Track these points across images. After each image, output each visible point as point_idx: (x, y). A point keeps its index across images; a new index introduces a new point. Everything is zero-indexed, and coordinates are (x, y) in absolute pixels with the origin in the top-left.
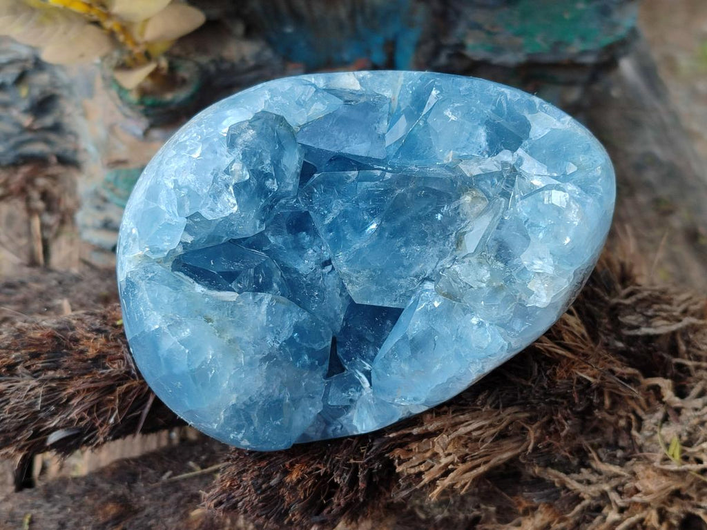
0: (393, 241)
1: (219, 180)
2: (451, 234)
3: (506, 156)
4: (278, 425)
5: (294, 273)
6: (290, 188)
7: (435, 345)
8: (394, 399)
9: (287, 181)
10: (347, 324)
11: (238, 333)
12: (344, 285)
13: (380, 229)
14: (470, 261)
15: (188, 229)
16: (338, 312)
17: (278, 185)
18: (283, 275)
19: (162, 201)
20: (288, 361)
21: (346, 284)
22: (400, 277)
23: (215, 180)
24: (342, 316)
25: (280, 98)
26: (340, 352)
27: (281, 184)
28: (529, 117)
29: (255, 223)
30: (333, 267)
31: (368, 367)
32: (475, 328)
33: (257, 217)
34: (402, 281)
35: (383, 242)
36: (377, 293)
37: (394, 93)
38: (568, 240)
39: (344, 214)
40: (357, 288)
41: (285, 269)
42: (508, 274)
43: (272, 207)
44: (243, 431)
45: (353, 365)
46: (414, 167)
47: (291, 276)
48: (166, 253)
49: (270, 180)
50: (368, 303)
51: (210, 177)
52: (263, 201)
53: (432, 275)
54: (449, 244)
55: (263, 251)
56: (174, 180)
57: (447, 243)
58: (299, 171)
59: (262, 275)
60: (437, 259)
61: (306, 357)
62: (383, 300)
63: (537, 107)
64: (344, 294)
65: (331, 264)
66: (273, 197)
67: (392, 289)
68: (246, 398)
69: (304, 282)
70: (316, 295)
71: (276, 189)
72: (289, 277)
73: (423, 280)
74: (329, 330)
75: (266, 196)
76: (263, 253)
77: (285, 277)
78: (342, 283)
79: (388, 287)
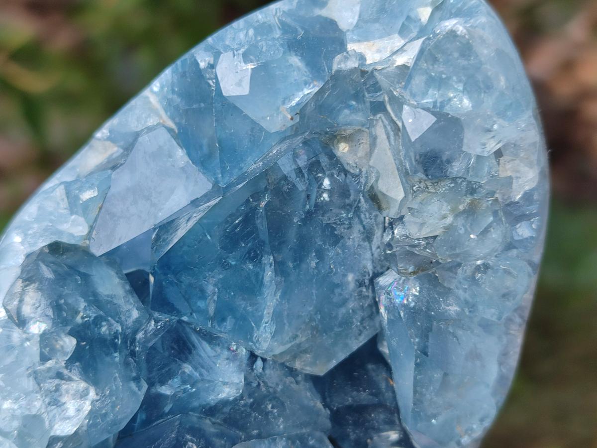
0: (304, 266)
2: (359, 202)
5: (224, 407)
6: (135, 314)
7: (456, 337)
9: (124, 309)
10: (331, 410)
17: (117, 322)
18: (213, 420)
21: (292, 364)
22: (344, 302)
23: (39, 381)
24: (319, 405)
25: (36, 226)
27: (120, 318)
28: (324, 13)
29: (130, 388)
30: (262, 358)
31: (393, 435)
33: (127, 379)
35: (293, 278)
36: (334, 343)
37: (159, 116)
39: (224, 286)
40: (309, 358)
41: (210, 412)
42: (464, 184)
43: (133, 354)
46: (254, 166)
47: (223, 413)
49: (104, 323)
50: (334, 363)
51: (28, 383)
52: (116, 354)
53: (376, 266)
54: (365, 215)
57: (363, 216)
58: (128, 287)
60: (366, 244)
62: (347, 345)
64: (300, 378)
65: (256, 357)
66: (124, 341)
67: (346, 323)
69: (245, 405)
70: (272, 408)
71: (120, 329)
72: (223, 416)
73: (372, 281)
74: (318, 434)
75: (115, 347)
76: (170, 417)
77: (218, 421)
78: (287, 367)
79: (340, 325)
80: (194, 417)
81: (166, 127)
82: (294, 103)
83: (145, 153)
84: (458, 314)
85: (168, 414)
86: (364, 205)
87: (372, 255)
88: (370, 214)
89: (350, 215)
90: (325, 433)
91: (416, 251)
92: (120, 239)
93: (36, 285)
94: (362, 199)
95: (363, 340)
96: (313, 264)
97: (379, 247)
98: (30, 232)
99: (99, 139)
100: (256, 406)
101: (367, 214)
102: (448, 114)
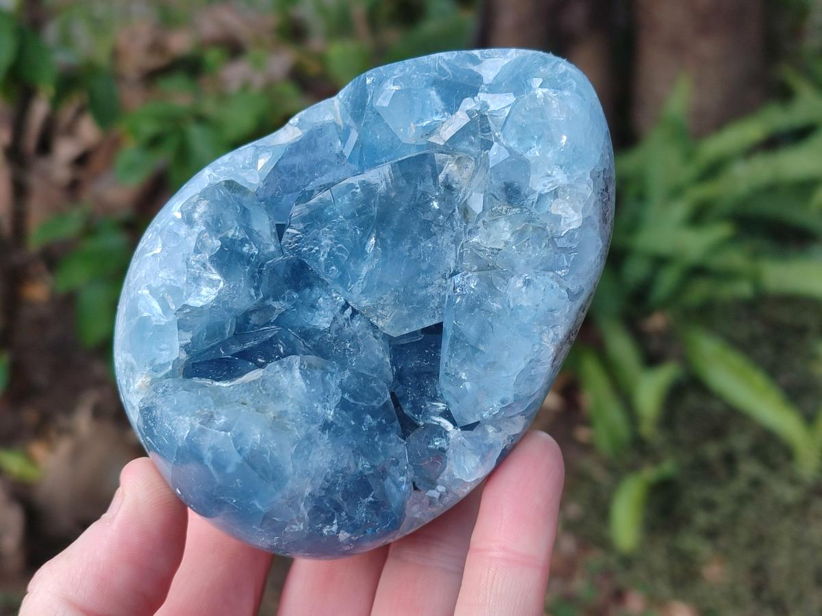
0: (399, 246)
1: (193, 263)
2: (454, 211)
3: (468, 104)
4: (371, 502)
5: (316, 334)
6: (272, 249)
8: (482, 415)
9: (266, 242)
10: (397, 368)
11: (280, 407)
12: (372, 324)
13: (381, 241)
14: (484, 222)
15: (181, 326)
16: (381, 355)
17: (257, 247)
18: (306, 344)
19: (142, 310)
20: (351, 425)
21: (375, 321)
22: (426, 286)
23: (188, 266)
24: (388, 360)
25: (223, 168)
26: (407, 409)
27: (260, 246)
28: (475, 68)
29: (249, 292)
30: (352, 307)
31: (441, 406)
32: (524, 289)
33: (249, 285)
34: (430, 289)
35: (389, 253)
36: (411, 316)
37: (335, 115)
38: (564, 139)
40: (388, 320)
41: (305, 334)
44: (335, 521)
45: (426, 413)
48: (170, 368)
49: (247, 245)
50: (407, 331)
51: (181, 265)
52: (248, 267)
53: (457, 267)
54: (457, 223)
55: (272, 324)
56: (147, 286)
57: (455, 223)
58: (274, 231)
59: (282, 345)
61: (369, 418)
62: (421, 322)
63: (479, 57)
64: (378, 335)
65: (349, 305)
66: (257, 262)
67: (423, 303)
68: (320, 481)
69: (330, 339)
70: (350, 347)
71: (257, 252)
73: (451, 276)
74: (381, 383)
75: (249, 262)
76: (273, 327)
78: (371, 322)
79: (418, 303)
80: (291, 334)
81: (335, 124)
82: (425, 124)
84: (498, 310)
86: (458, 215)
88: (461, 223)
90: (387, 384)
91: (480, 254)
93: (207, 202)
94: (457, 210)
96: (407, 247)
98: (218, 171)
99: (291, 125)
100: (339, 341)
101: (459, 223)
102: (522, 155)
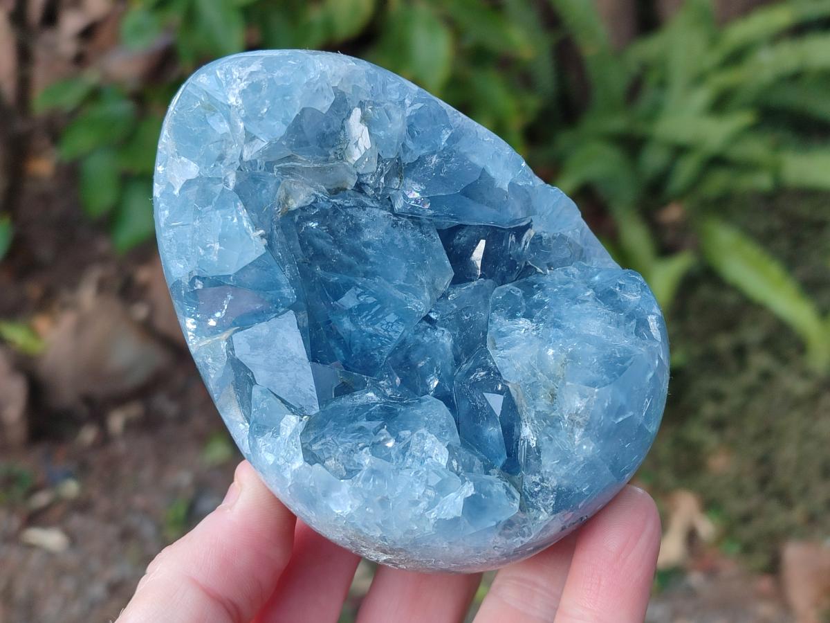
0: (372, 259)
2: (336, 203)
5: (457, 350)
20: (549, 310)
24: (474, 283)
29: (426, 405)
30: (429, 312)
33: (419, 406)
34: (409, 236)
35: (379, 270)
36: (433, 257)
40: (439, 280)
41: (458, 361)
45: (518, 255)
47: (461, 353)
50: (447, 262)
52: (399, 410)
53: (386, 208)
54: (346, 203)
57: (346, 205)
60: (367, 209)
61: (536, 297)
62: (437, 249)
64: (451, 291)
65: (428, 316)
67: (421, 244)
69: (460, 335)
70: (467, 316)
72: (463, 355)
73: (395, 215)
74: (496, 291)
76: (453, 390)
77: (466, 359)
78: (441, 297)
79: (421, 248)
80: (458, 374)
81: (233, 333)
82: (249, 227)
83: (249, 355)
84: (439, 157)
85: (451, 390)
86: (339, 201)
87: (377, 208)
88: (346, 198)
89: (344, 214)
90: (496, 287)
91: (386, 172)
92: (311, 390)
94: (335, 200)
95: (437, 237)
96: (372, 252)
97: (372, 201)
100: (463, 327)
101: (346, 201)
102: (298, 115)
